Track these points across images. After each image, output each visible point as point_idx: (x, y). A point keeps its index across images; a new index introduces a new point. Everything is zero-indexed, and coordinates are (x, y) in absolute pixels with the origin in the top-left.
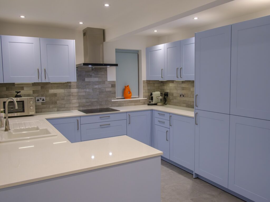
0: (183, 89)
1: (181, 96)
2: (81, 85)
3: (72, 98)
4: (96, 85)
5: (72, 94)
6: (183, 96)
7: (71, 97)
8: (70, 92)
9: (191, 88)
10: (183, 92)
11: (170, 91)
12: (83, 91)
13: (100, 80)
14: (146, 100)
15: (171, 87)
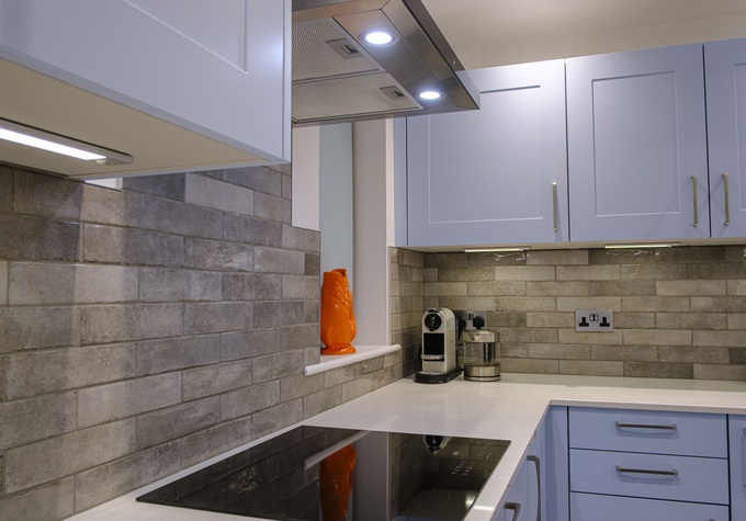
0: (598, 289)
1: (584, 323)
2: (155, 232)
3: (78, 366)
4: (243, 245)
5: (84, 318)
6: (605, 324)
7: (75, 353)
8: (71, 304)
9: (658, 284)
10: (607, 306)
11: (497, 302)
12: (165, 291)
13: (262, 214)
14: (395, 353)
15: (505, 283)
